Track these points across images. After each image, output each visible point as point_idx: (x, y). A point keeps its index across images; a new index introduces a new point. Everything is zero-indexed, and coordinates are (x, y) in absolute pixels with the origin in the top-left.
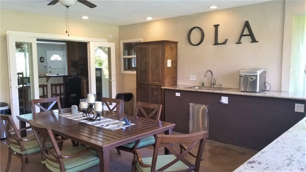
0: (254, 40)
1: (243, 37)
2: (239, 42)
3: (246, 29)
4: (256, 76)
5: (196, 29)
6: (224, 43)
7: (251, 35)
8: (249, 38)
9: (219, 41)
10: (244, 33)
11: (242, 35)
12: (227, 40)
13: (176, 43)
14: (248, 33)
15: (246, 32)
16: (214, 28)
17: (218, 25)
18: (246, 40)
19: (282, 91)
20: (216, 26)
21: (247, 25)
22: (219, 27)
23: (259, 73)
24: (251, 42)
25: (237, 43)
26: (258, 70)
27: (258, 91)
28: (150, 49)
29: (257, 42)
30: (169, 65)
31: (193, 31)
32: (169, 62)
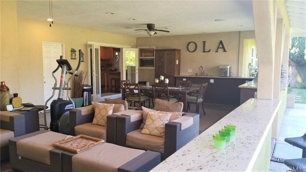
0: (225, 51)
1: (219, 49)
2: (217, 51)
3: (221, 45)
4: (227, 69)
5: (192, 43)
6: (209, 51)
7: (223, 48)
8: (222, 50)
9: (206, 50)
10: (220, 47)
11: (219, 48)
12: (210, 50)
13: (180, 50)
15: (221, 46)
16: (203, 43)
18: (220, 50)
19: (239, 76)
21: (221, 42)
22: (206, 43)
23: (229, 67)
24: (224, 52)
26: (228, 66)
27: (228, 76)
28: (166, 54)
29: (227, 51)
30: (177, 63)
31: (190, 44)
32: (177, 61)
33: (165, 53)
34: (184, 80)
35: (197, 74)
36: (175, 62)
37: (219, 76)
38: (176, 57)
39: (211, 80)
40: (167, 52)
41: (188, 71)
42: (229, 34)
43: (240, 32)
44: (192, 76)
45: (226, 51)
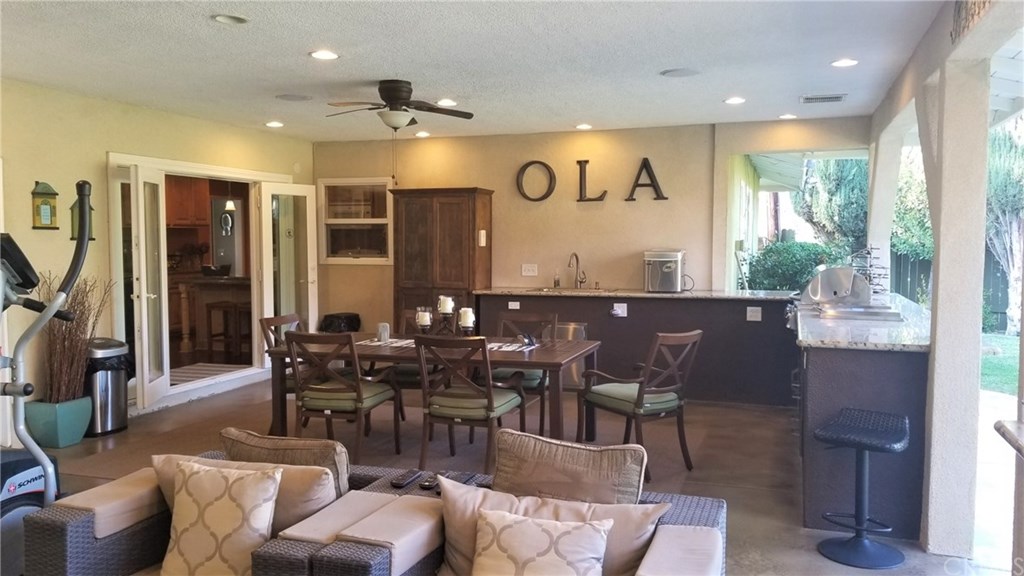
0: (659, 196)
1: (638, 189)
2: (631, 198)
3: (644, 173)
4: (676, 262)
5: (538, 165)
6: (601, 198)
7: (654, 184)
8: (649, 192)
9: (589, 194)
10: (640, 182)
11: (637, 185)
12: (605, 192)
13: (490, 193)
14: (648, 182)
15: (644, 179)
16: (578, 167)
17: (587, 162)
18: (644, 195)
20: (582, 164)
21: (645, 165)
22: (588, 166)
23: (679, 256)
24: (656, 199)
25: (626, 200)
26: (679, 251)
27: (679, 290)
28: (436, 206)
29: (666, 199)
30: (483, 242)
31: (530, 170)
32: (483, 234)
33: (436, 203)
34: (514, 305)
35: (557, 283)
36: (474, 239)
37: (642, 290)
38: (478, 220)
39: (616, 305)
40: (443, 200)
41: (523, 274)
42: (674, 133)
43: (713, 126)
44: (541, 290)
45: (666, 196)
